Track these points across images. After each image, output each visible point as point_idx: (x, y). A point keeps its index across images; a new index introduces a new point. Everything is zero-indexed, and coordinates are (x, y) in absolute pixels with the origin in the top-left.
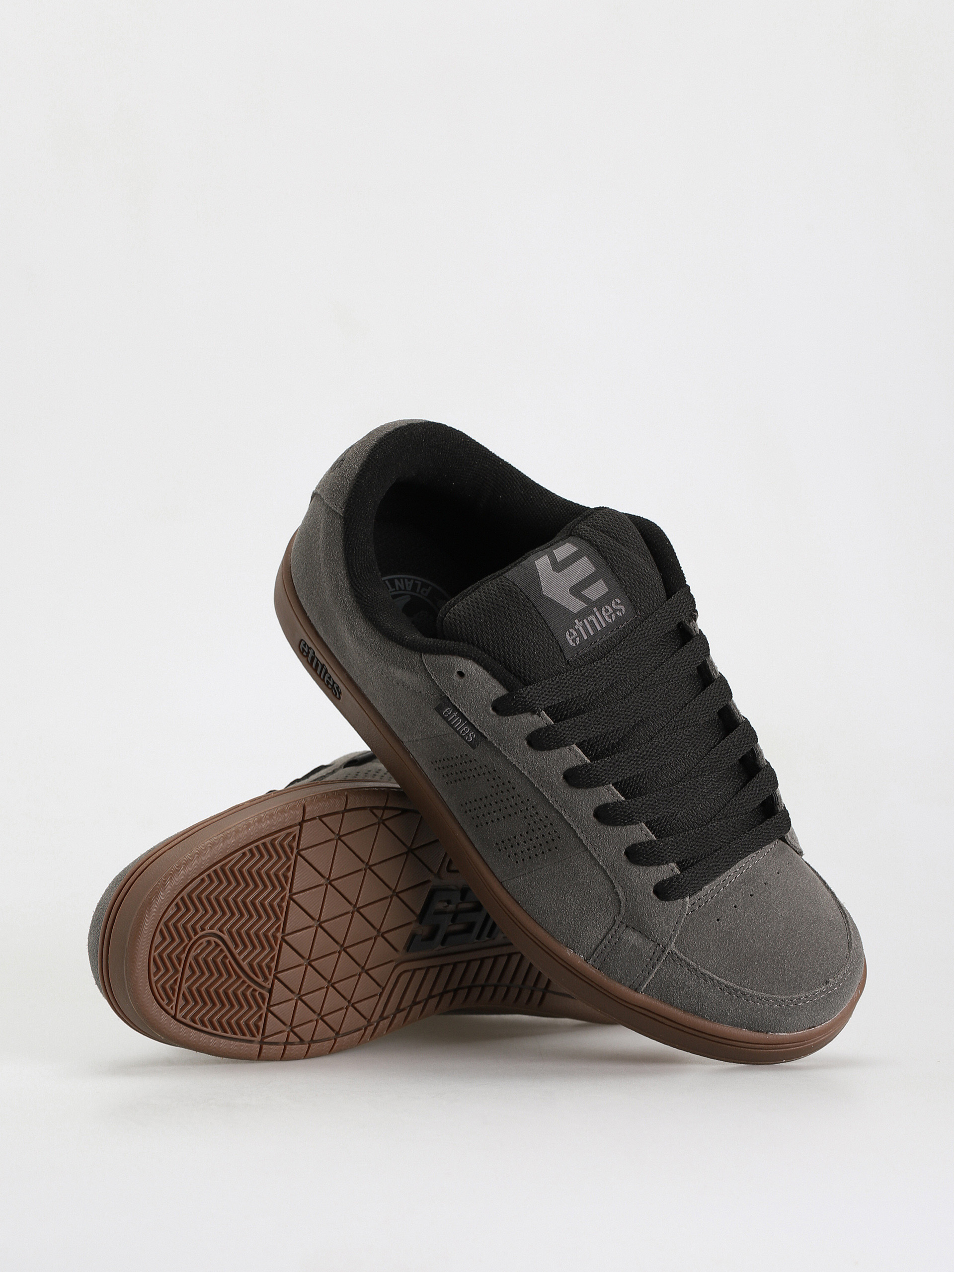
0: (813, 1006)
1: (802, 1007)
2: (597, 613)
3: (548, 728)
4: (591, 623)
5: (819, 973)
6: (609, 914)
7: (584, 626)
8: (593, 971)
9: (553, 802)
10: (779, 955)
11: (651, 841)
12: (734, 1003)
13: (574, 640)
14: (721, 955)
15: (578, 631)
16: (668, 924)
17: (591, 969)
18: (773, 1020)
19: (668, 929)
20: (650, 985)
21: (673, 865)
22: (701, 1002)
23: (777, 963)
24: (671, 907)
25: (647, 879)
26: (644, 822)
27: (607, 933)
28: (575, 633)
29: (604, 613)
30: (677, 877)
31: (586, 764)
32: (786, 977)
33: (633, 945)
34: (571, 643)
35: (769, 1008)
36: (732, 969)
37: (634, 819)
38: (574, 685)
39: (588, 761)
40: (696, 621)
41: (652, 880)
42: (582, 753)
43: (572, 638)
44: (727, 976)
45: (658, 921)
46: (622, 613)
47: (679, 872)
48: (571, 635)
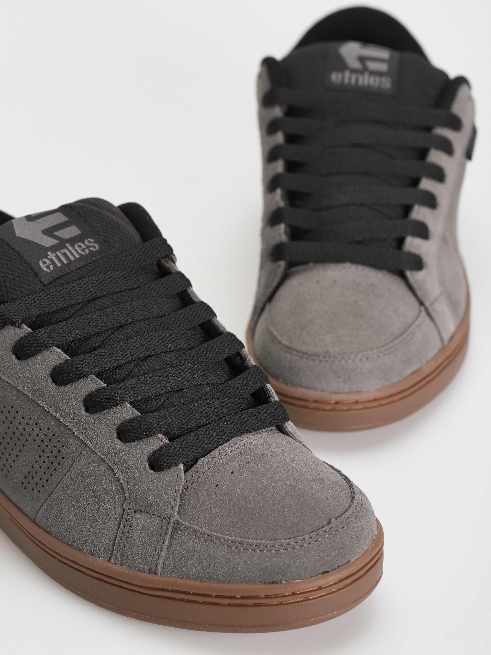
0: (319, 546)
1: (308, 548)
2: (70, 248)
3: (28, 336)
4: (65, 255)
5: (321, 517)
6: (117, 504)
7: (57, 257)
8: (116, 568)
9: (48, 409)
10: (279, 505)
11: (137, 417)
12: (242, 556)
13: (48, 267)
14: (223, 514)
15: (51, 260)
16: (167, 494)
17: (114, 567)
18: (282, 565)
19: (168, 498)
20: (166, 564)
21: (160, 435)
22: (212, 564)
23: (277, 511)
24: (167, 477)
25: (139, 454)
26: (128, 401)
27: (120, 524)
28: (48, 262)
29: (77, 248)
30: (166, 446)
31: (67, 361)
32: (288, 523)
33: (143, 527)
34: (45, 269)
35: (276, 554)
36: (235, 525)
37: (117, 400)
38: (51, 300)
39: (68, 358)
40: (174, 263)
41: (144, 454)
42: (63, 353)
43: (46, 265)
44: (231, 533)
45: (158, 493)
46: (96, 249)
47: (167, 441)
48: (44, 263)
